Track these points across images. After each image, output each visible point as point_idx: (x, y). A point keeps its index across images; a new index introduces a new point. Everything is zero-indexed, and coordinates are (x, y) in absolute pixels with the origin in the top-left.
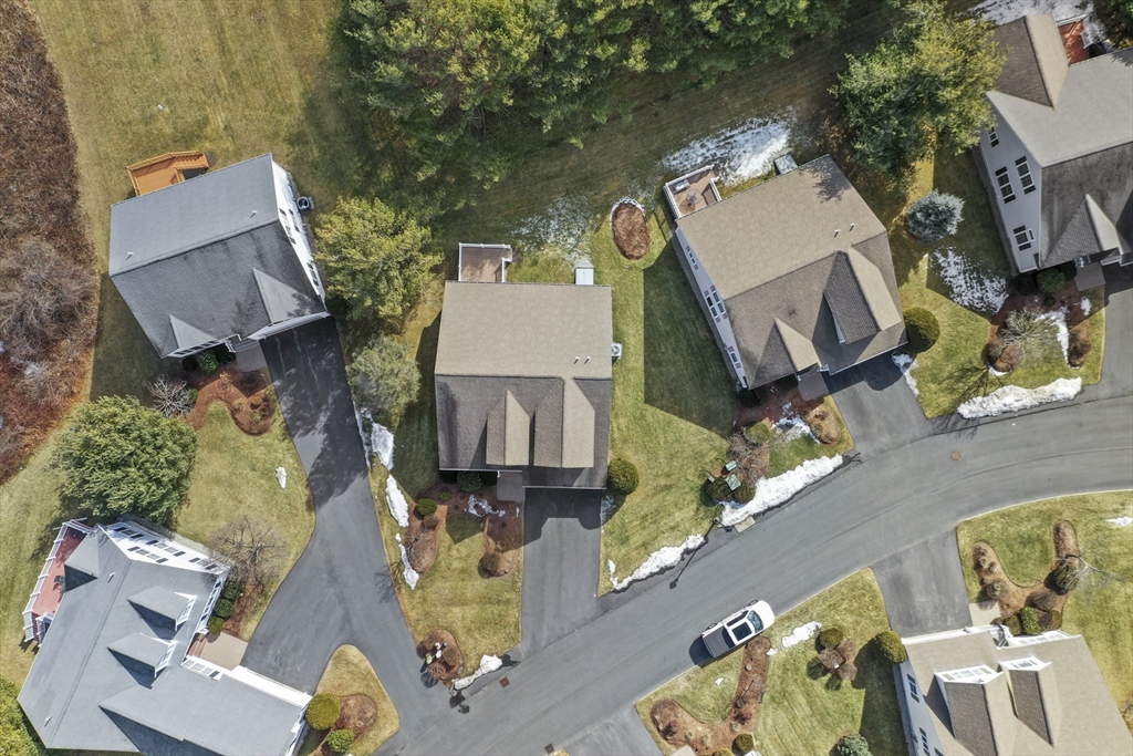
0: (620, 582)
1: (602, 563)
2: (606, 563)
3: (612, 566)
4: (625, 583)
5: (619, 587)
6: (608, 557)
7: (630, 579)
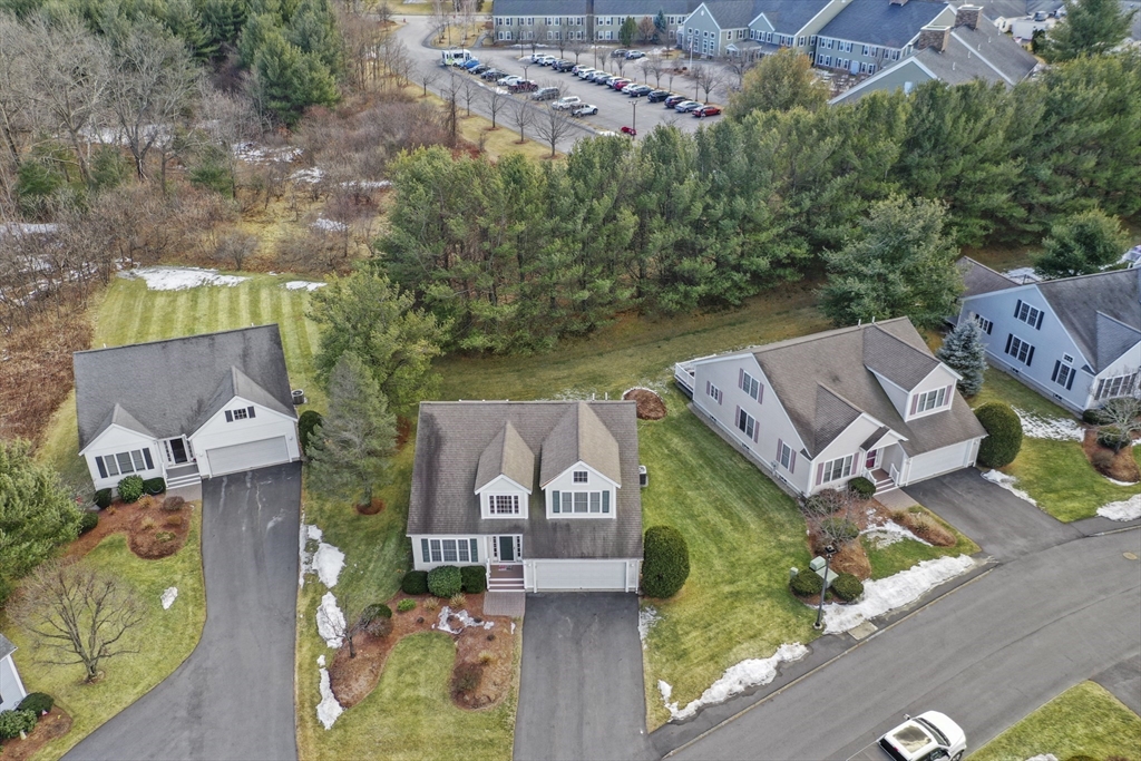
0: (681, 708)
1: (649, 685)
2: (655, 686)
3: (666, 688)
4: (691, 708)
5: (681, 715)
6: (657, 676)
7: (698, 702)
